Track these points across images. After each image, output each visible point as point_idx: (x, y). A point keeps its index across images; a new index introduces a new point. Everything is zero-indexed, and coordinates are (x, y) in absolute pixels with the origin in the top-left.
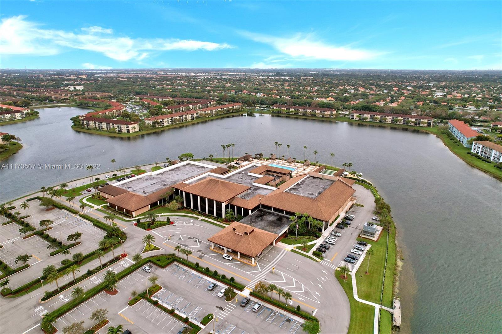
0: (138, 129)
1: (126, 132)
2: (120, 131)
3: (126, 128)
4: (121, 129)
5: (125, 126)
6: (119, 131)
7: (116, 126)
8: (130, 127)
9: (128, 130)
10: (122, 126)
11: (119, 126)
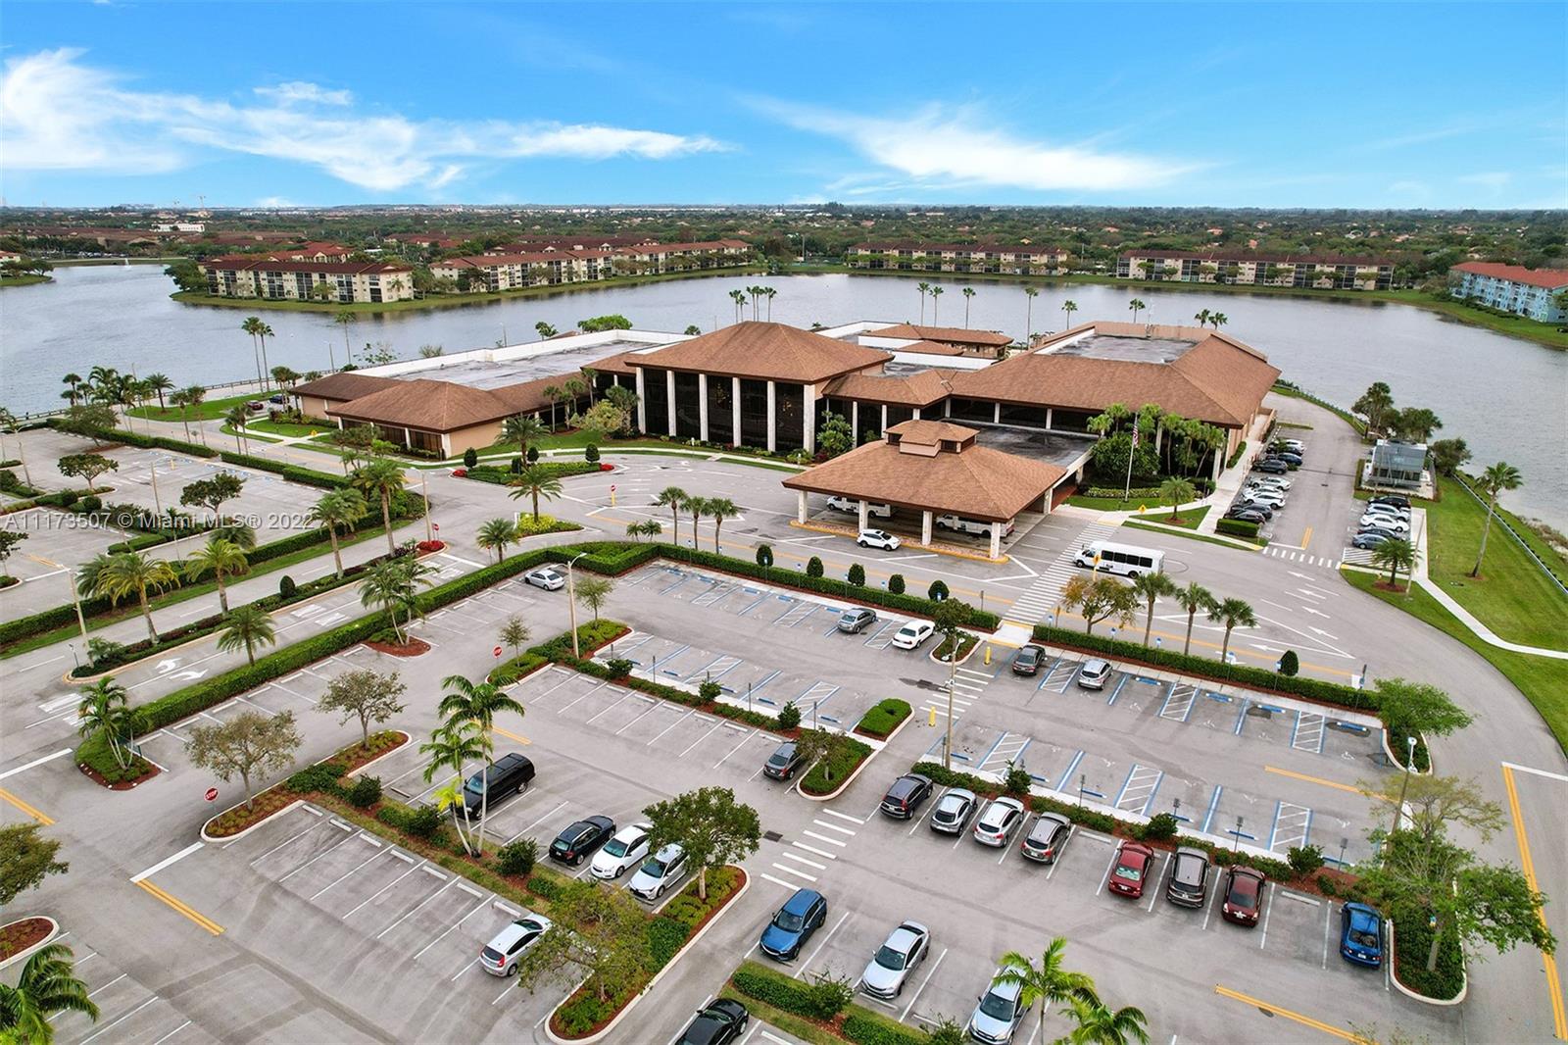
0: (411, 291)
1: (368, 298)
2: (348, 299)
3: (368, 287)
4: (350, 291)
5: (366, 278)
6: (343, 297)
7: (332, 279)
8: (384, 281)
9: (376, 294)
10: (353, 280)
11: (344, 279)
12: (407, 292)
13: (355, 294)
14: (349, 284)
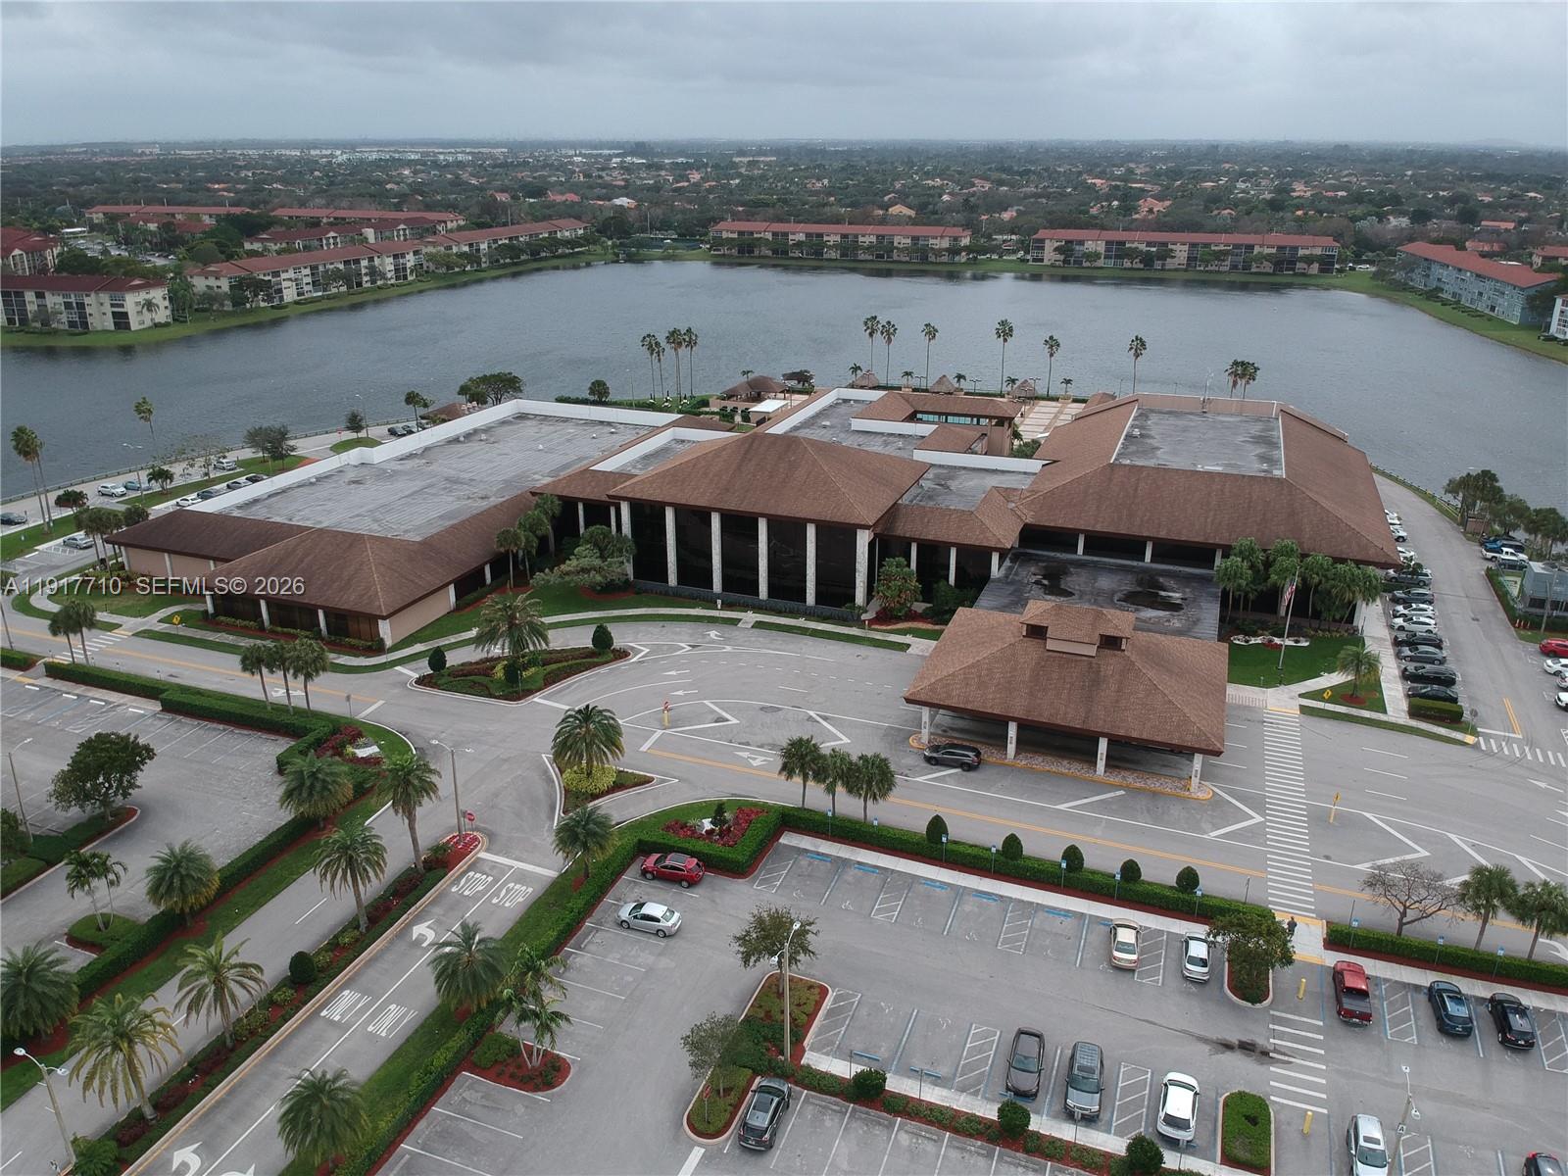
0: (168, 312)
1: (110, 324)
2: (81, 324)
3: (108, 310)
4: (83, 316)
5: (105, 298)
6: (72, 324)
7: (53, 301)
8: (131, 302)
9: (121, 320)
10: (87, 300)
11: (73, 300)
12: (163, 315)
13: (90, 320)
14: (81, 306)
